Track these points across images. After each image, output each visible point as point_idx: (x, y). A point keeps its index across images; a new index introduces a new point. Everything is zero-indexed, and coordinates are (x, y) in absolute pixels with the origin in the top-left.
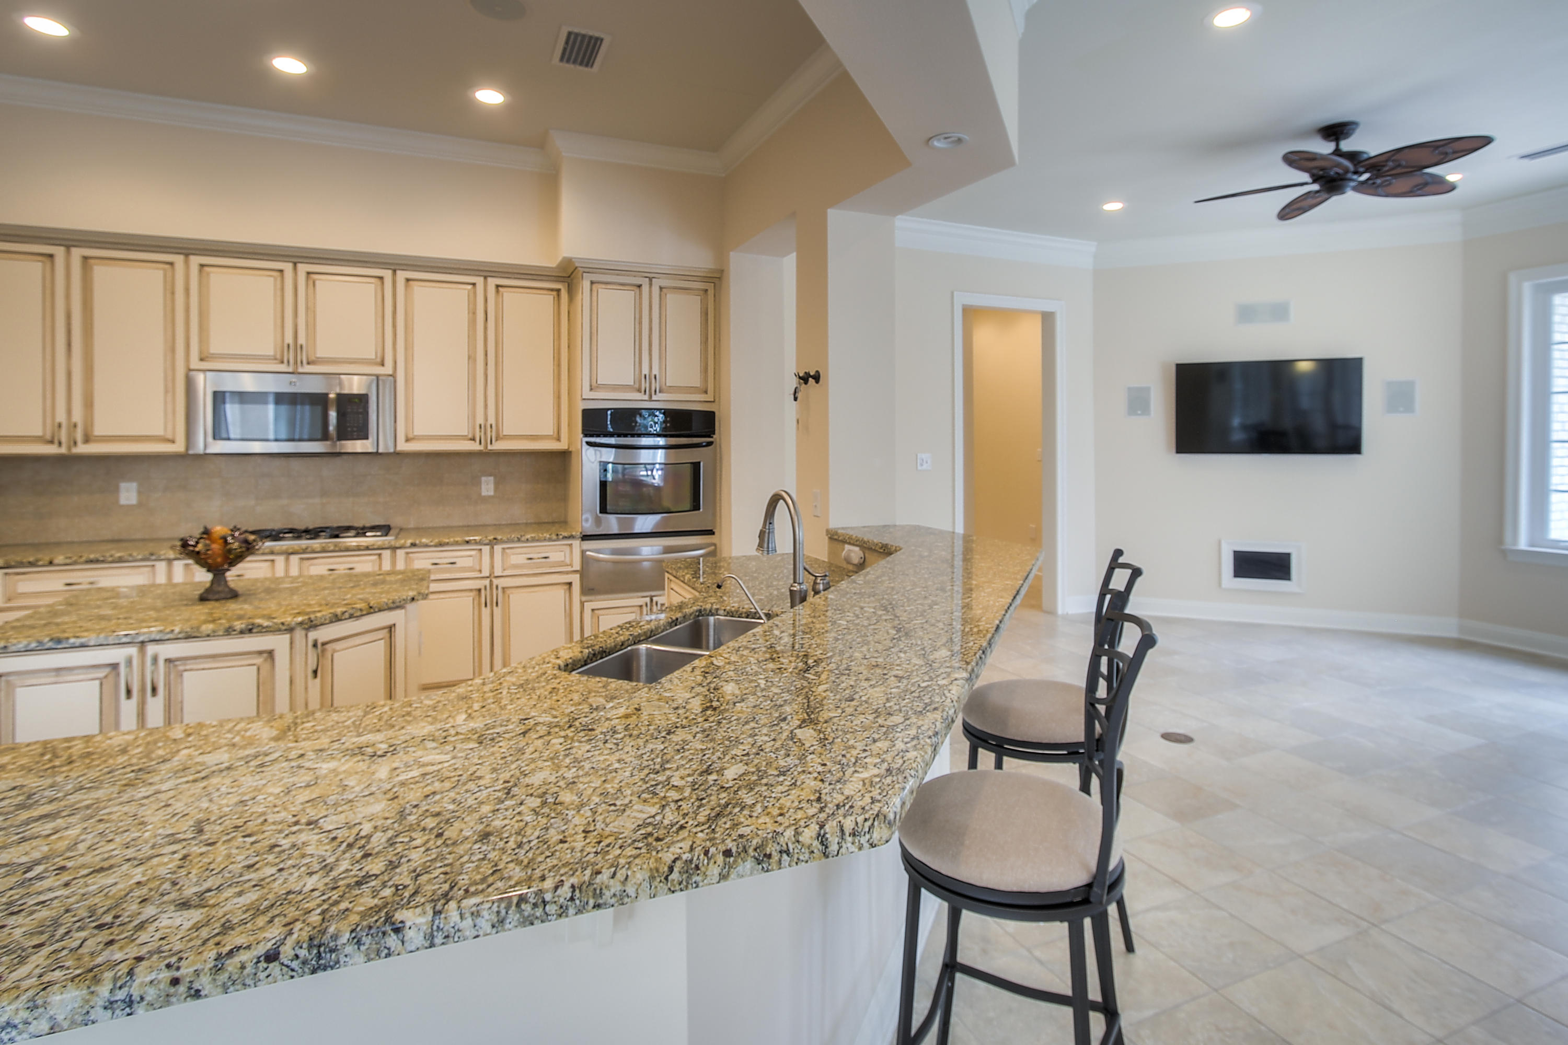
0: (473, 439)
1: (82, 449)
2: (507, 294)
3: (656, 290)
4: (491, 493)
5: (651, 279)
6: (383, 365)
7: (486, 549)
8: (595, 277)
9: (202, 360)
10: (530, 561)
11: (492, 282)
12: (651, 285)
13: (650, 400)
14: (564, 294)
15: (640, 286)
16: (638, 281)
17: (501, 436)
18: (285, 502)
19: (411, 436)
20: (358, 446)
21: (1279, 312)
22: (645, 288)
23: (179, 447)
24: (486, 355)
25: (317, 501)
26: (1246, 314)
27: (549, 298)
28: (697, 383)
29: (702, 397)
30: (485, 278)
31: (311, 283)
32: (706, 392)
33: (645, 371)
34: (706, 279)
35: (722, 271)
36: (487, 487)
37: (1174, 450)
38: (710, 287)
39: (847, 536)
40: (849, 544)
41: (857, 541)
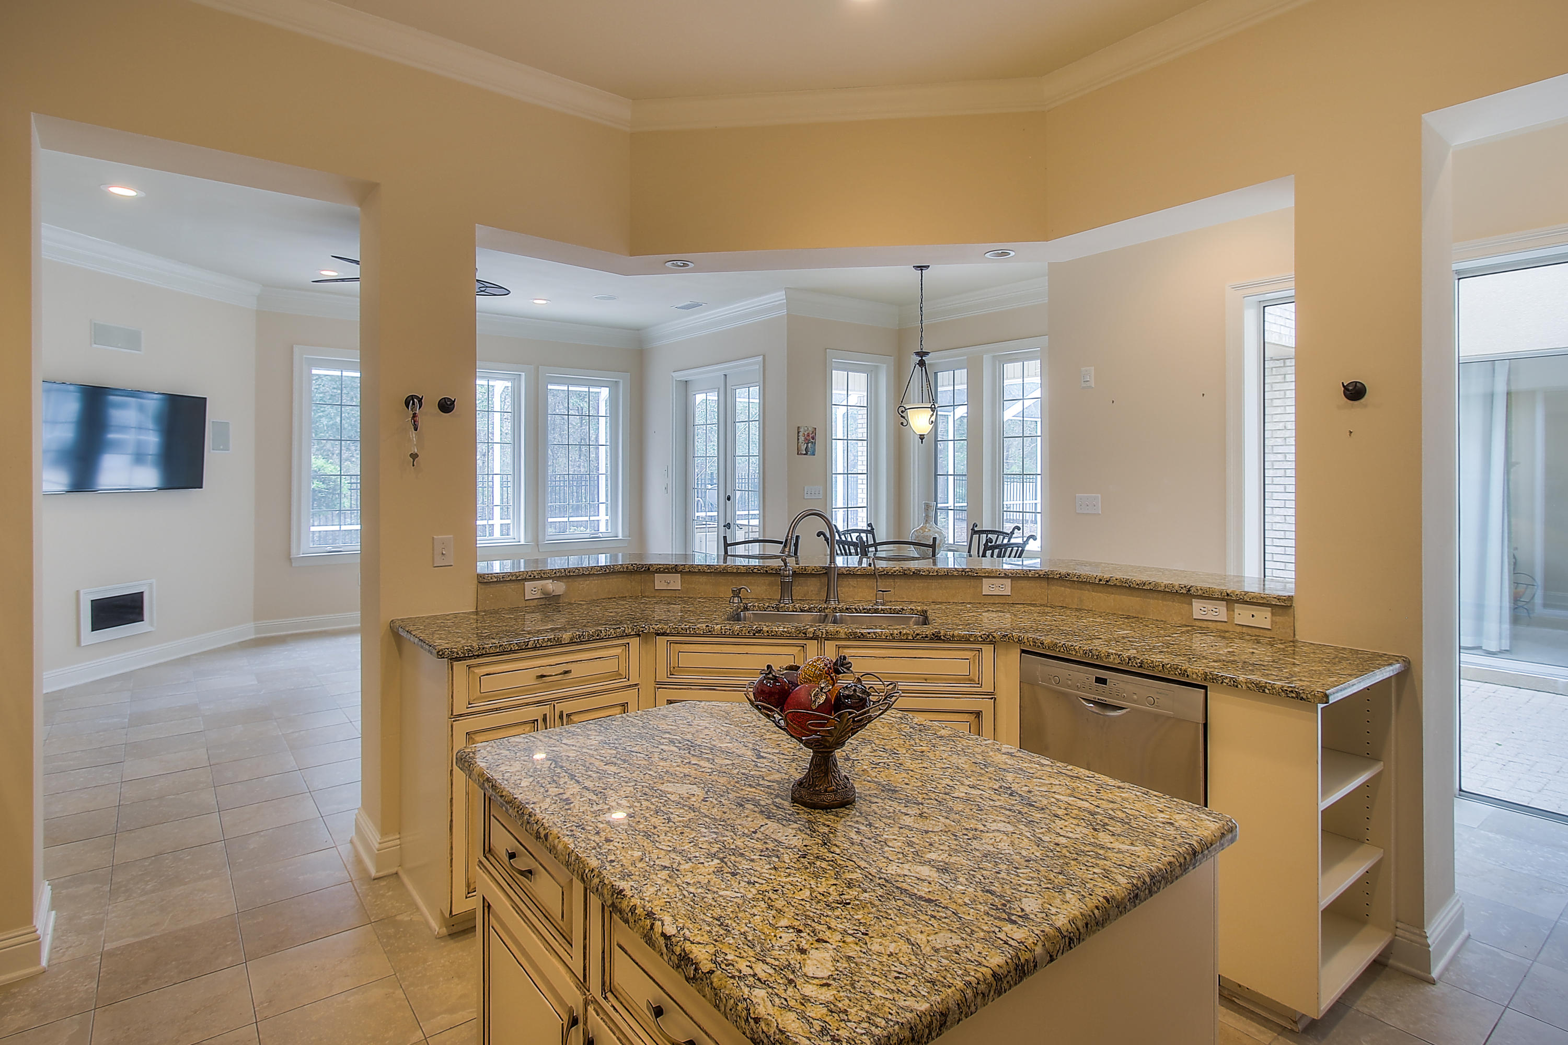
21: (132, 340)
26: (101, 334)
39: (535, 573)
40: (538, 579)
41: (555, 573)
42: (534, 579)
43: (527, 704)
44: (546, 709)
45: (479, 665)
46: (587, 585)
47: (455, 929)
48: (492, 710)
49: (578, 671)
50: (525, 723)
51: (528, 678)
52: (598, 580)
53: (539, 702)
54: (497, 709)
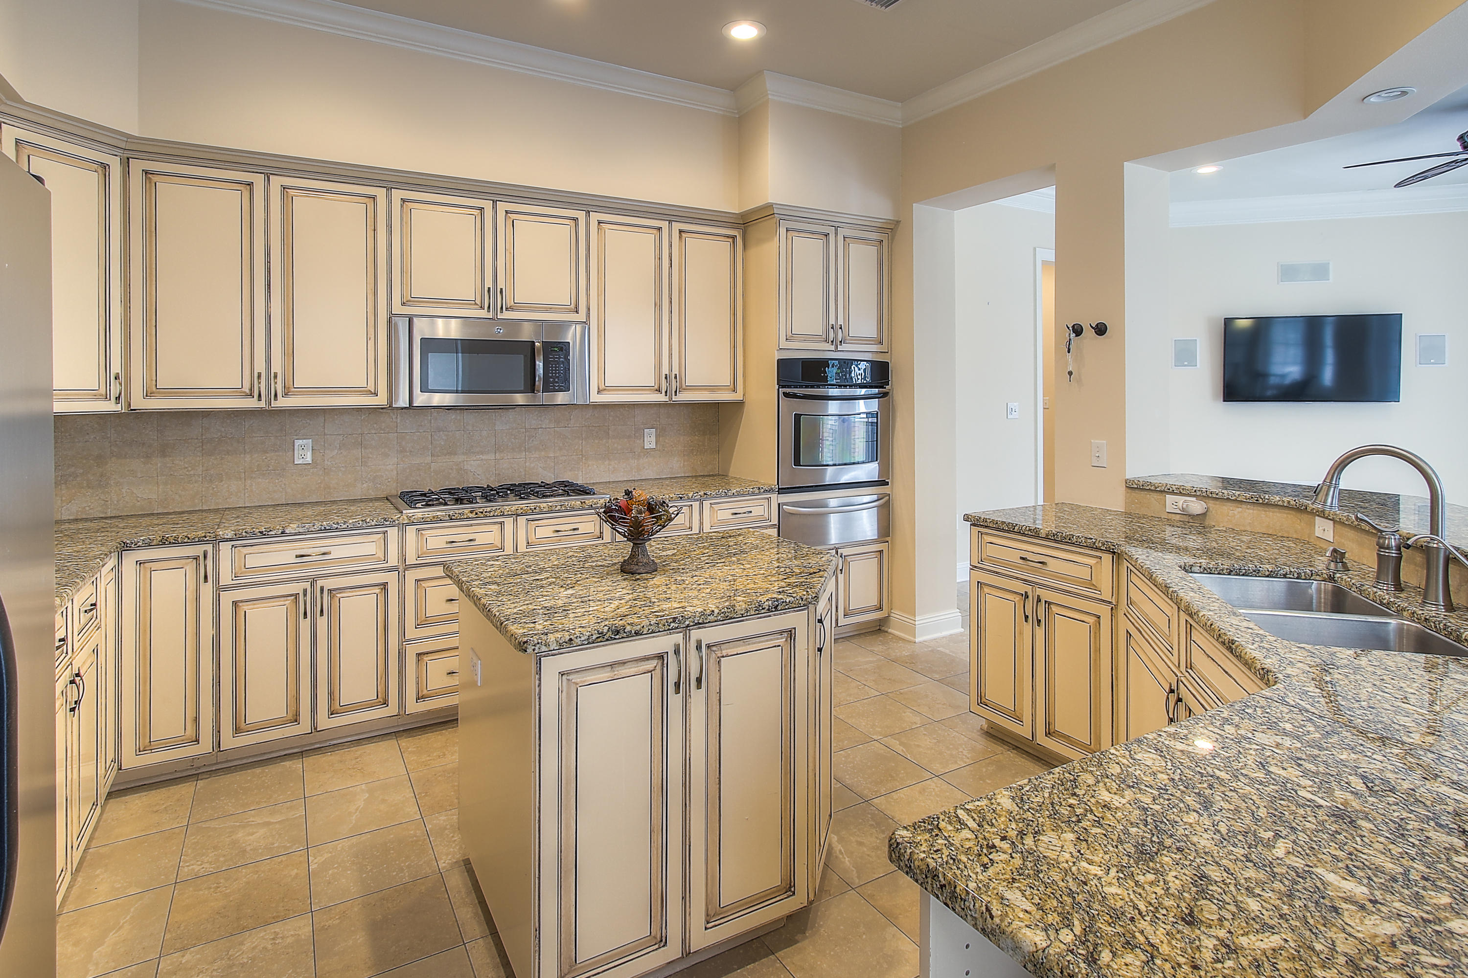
0: (659, 390)
1: (283, 402)
2: (691, 242)
3: (840, 238)
4: (653, 446)
5: (836, 228)
6: (577, 312)
7: (696, 505)
8: (791, 225)
9: (403, 304)
10: (734, 516)
11: (676, 226)
12: (836, 234)
13: (836, 350)
14: (739, 240)
15: (827, 235)
16: (825, 230)
17: (684, 387)
18: (461, 458)
19: (602, 387)
20: (561, 398)
21: (1320, 272)
22: (832, 237)
23: (381, 400)
24: (671, 302)
25: (491, 456)
26: (1288, 273)
27: (726, 245)
28: (874, 334)
29: (874, 348)
30: (670, 222)
31: (510, 223)
32: (881, 343)
33: (832, 321)
34: (881, 229)
35: (898, 222)
36: (650, 440)
37: (1222, 399)
38: (884, 237)
39: (1173, 486)
40: (1176, 494)
41: (1195, 491)
42: (1173, 493)
43: (1017, 578)
44: (1029, 589)
45: (987, 534)
46: (1239, 512)
47: (991, 731)
48: (994, 572)
49: (1053, 565)
50: (1016, 593)
51: (1014, 557)
52: (1253, 510)
53: (1025, 580)
54: (997, 573)
